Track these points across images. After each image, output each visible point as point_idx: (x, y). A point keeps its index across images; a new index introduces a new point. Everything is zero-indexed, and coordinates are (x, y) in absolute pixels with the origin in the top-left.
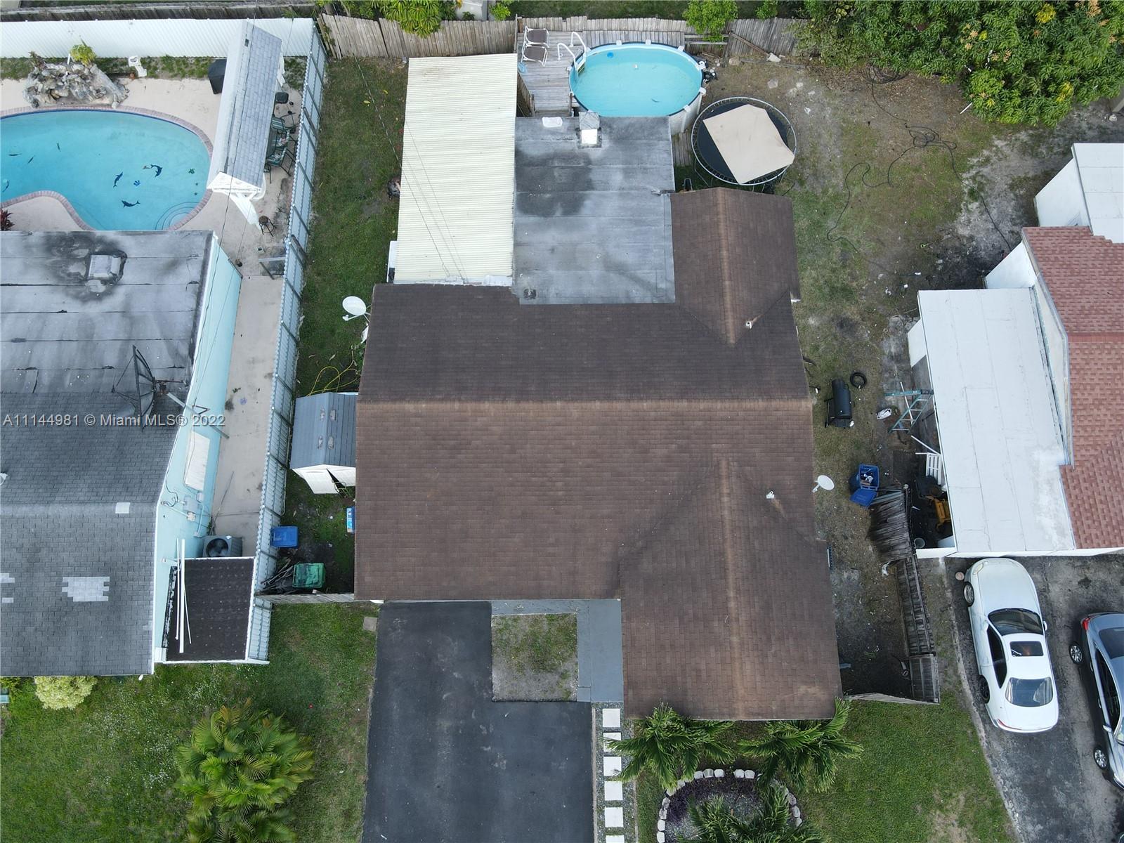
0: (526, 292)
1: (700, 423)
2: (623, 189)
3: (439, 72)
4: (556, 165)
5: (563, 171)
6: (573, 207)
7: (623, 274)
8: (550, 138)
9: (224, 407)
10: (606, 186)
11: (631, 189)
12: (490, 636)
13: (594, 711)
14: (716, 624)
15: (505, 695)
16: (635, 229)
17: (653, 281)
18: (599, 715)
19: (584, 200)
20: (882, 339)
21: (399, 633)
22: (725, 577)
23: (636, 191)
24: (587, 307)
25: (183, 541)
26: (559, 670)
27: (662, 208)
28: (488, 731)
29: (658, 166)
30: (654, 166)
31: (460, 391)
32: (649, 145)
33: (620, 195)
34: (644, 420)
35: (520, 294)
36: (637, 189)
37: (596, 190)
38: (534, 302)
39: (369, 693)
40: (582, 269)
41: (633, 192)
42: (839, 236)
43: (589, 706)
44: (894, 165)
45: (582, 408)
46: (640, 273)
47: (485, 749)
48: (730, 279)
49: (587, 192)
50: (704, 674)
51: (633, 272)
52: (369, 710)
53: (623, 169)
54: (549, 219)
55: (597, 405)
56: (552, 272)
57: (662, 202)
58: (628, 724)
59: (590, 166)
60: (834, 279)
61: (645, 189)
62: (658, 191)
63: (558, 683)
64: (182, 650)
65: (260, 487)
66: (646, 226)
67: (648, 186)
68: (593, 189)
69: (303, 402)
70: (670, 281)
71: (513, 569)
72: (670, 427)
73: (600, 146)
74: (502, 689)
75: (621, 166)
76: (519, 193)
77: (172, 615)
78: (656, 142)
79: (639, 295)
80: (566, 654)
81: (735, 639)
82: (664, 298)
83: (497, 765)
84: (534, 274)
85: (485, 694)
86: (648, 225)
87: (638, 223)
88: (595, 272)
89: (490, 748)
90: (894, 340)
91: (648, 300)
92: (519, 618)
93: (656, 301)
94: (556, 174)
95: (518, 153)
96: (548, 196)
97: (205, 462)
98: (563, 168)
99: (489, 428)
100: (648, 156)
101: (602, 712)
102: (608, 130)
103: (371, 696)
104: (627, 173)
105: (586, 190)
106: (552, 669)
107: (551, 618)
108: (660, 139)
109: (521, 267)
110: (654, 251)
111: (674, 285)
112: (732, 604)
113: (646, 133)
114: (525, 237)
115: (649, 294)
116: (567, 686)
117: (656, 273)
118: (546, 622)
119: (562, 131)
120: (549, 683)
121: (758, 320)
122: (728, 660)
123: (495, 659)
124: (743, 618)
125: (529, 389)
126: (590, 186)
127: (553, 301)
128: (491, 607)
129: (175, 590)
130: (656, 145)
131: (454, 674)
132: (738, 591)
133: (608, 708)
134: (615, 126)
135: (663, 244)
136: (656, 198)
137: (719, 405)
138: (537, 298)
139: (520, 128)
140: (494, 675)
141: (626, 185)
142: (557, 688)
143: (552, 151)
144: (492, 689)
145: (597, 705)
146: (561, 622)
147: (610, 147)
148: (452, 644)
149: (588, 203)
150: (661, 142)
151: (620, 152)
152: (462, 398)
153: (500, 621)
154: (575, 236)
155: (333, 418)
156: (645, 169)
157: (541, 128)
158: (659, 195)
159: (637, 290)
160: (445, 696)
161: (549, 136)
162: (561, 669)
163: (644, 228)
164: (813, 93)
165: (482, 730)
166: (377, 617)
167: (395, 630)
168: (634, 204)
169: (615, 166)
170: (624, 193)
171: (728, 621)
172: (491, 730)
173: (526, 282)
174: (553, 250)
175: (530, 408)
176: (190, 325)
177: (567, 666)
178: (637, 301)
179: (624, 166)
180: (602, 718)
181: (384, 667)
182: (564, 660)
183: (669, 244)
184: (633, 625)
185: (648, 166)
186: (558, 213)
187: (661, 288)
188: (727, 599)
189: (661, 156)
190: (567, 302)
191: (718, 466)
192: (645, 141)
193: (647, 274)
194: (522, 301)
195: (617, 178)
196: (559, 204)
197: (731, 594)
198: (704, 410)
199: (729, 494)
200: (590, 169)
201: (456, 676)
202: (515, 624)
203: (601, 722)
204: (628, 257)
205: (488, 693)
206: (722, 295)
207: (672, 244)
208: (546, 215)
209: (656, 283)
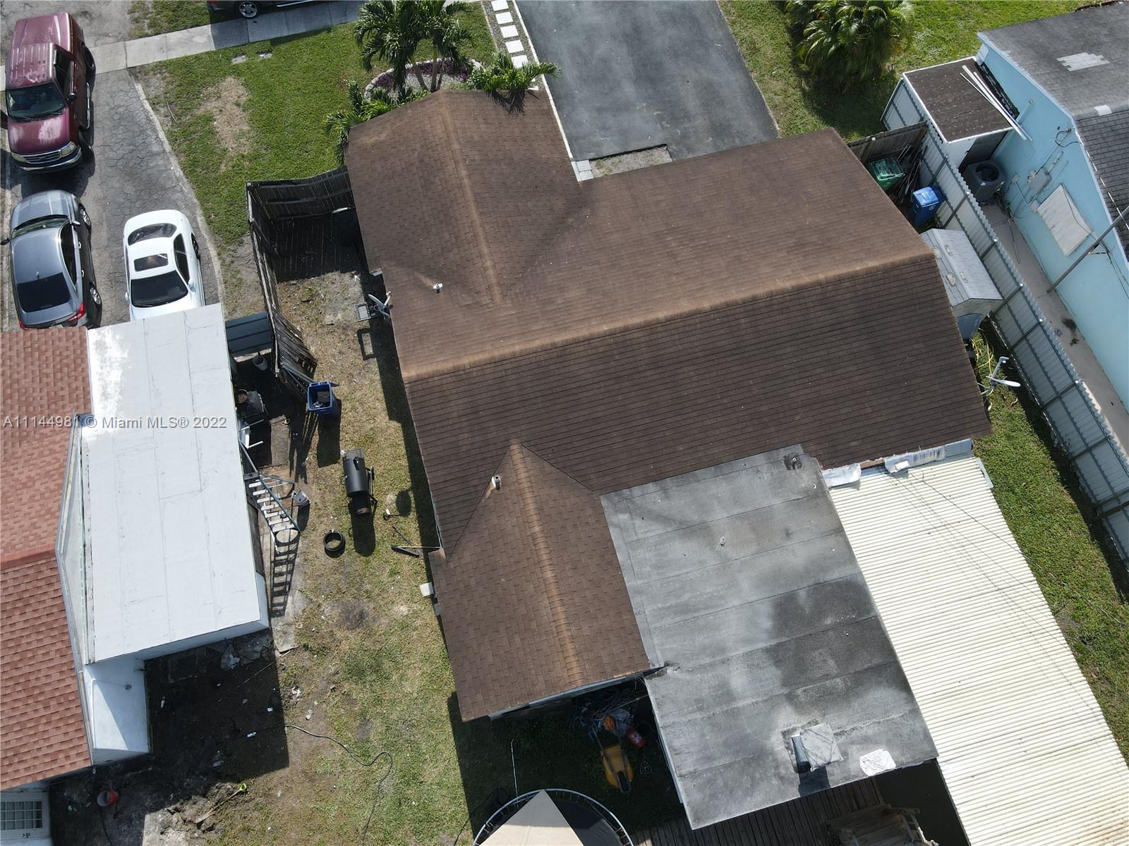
0: (799, 464)
2: (723, 662)
4: (838, 680)
5: (823, 672)
6: (785, 610)
7: (681, 523)
8: (868, 729)
10: (750, 661)
11: (711, 665)
14: (477, 158)
16: (686, 597)
17: (638, 522)
19: (774, 627)
23: (702, 662)
24: (714, 462)
27: (656, 641)
28: (661, 124)
29: (683, 719)
30: (689, 717)
31: (825, 294)
32: (709, 759)
33: (723, 650)
35: (806, 461)
36: (703, 668)
37: (762, 650)
38: (783, 453)
39: (779, 126)
40: (740, 517)
41: (707, 660)
42: (374, 767)
43: (576, 158)
46: (659, 529)
47: (658, 112)
49: (774, 642)
51: (669, 529)
52: (772, 116)
53: (733, 699)
54: (812, 582)
55: (661, 315)
56: (777, 502)
57: (659, 653)
59: (785, 691)
61: (691, 671)
62: (669, 670)
63: (611, 170)
64: (965, 68)
66: (671, 606)
67: (687, 677)
68: (768, 651)
70: (617, 526)
73: (784, 734)
74: (660, 155)
75: (740, 704)
76: (872, 614)
78: (700, 768)
79: (650, 495)
82: (616, 499)
83: (644, 104)
84: (799, 493)
86: (669, 608)
87: (685, 609)
88: (719, 516)
89: (655, 114)
91: (636, 491)
93: (626, 492)
94: (832, 663)
95: (903, 684)
96: (829, 621)
98: (827, 676)
100: (703, 735)
102: (783, 772)
104: (725, 694)
105: (779, 645)
108: (694, 775)
109: (819, 497)
110: (648, 568)
111: (608, 521)
112: (464, 173)
114: (832, 546)
115: (638, 501)
116: (602, 170)
117: (636, 534)
119: (854, 747)
121: (484, 494)
122: (460, 131)
124: (451, 166)
125: (747, 320)
126: (775, 654)
127: (759, 459)
130: (697, 760)
132: (461, 187)
135: (639, 582)
136: (670, 657)
137: (517, 348)
138: (781, 458)
139: (922, 736)
141: (721, 671)
142: (611, 167)
143: (856, 704)
144: (670, 152)
147: (768, 738)
149: (767, 623)
150: (692, 769)
151: (749, 731)
152: (819, 288)
154: (766, 564)
156: (701, 709)
157: (890, 745)
158: (666, 664)
159: (655, 503)
161: (870, 732)
163: (673, 602)
165: (668, 123)
168: (701, 639)
169: (749, 701)
170: (719, 655)
172: (659, 126)
173: (803, 478)
174: (788, 534)
178: (651, 487)
179: (735, 705)
183: (630, 583)
185: (698, 716)
186: (802, 594)
187: (622, 512)
188: (469, 176)
189: (683, 740)
190: (741, 463)
191: (504, 296)
192: (717, 763)
193: (648, 531)
194: (799, 449)
195: (738, 680)
196: (807, 611)
199: (485, 269)
200: (784, 686)
204: (680, 549)
205: (673, 148)
206: (540, 510)
207: (627, 584)
208: (818, 587)
209: (632, 519)
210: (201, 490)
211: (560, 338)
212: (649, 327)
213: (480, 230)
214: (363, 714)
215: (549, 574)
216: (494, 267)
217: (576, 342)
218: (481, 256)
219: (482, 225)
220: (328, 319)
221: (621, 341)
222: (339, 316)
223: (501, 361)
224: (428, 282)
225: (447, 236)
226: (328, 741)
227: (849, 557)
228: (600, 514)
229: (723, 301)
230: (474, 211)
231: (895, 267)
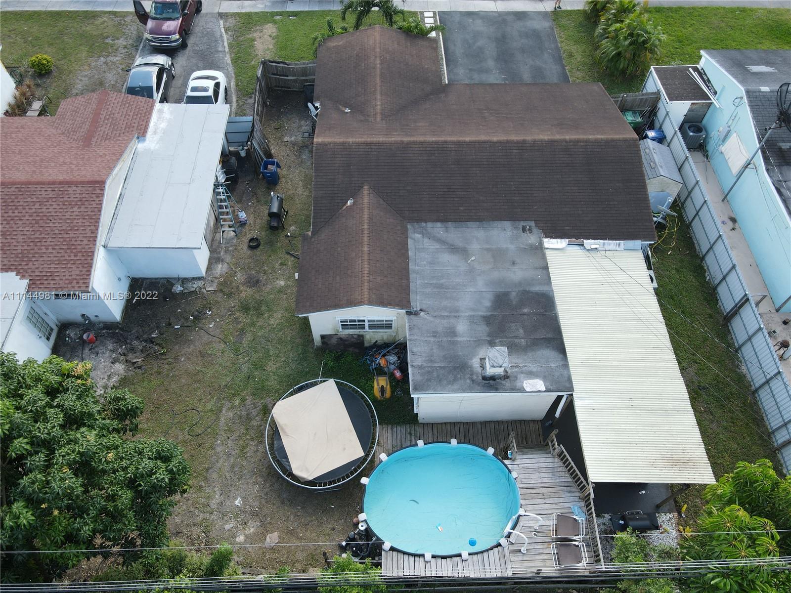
0: (530, 231)
2: (456, 317)
4: (523, 340)
5: (515, 334)
6: (501, 300)
7: (451, 245)
8: (533, 367)
9: (737, 220)
10: (472, 320)
11: (448, 317)
14: (388, 57)
16: (442, 281)
17: (426, 240)
19: (491, 306)
23: (443, 314)
24: (480, 219)
27: (418, 298)
29: (423, 338)
30: (426, 339)
31: (568, 147)
32: (431, 361)
33: (457, 311)
35: (535, 230)
36: (443, 317)
37: (481, 316)
38: (522, 223)
40: (488, 250)
41: (446, 314)
42: (240, 357)
46: (437, 246)
49: (490, 314)
50: (395, 43)
51: (443, 247)
53: (456, 336)
54: (521, 289)
55: (467, 139)
56: (512, 247)
57: (418, 304)
59: (489, 339)
60: (254, 318)
61: (435, 317)
62: (422, 314)
66: (433, 283)
67: (432, 319)
68: (484, 317)
70: (412, 238)
73: (481, 359)
75: (459, 339)
78: (425, 365)
79: (437, 229)
81: (378, 50)
82: (417, 226)
83: (498, 71)
84: (526, 245)
86: (431, 284)
87: (441, 286)
88: (475, 247)
91: (430, 225)
93: (423, 224)
94: (521, 331)
95: (562, 351)
96: (526, 310)
98: (516, 337)
100: (432, 349)
102: (475, 377)
104: (452, 332)
108: (420, 367)
109: (539, 249)
110: (425, 263)
111: (409, 235)
112: (378, 62)
113: (435, 374)
114: (539, 274)
115: (429, 230)
117: (423, 245)
119: (522, 375)
121: (342, 208)
122: (382, 44)
125: (517, 151)
126: (487, 320)
127: (507, 224)
130: (425, 361)
134: (468, 381)
135: (417, 268)
136: (424, 307)
137: (381, 139)
138: (521, 226)
139: (566, 379)
141: (452, 321)
143: (530, 354)
147: (471, 359)
149: (488, 304)
150: (420, 364)
151: (460, 353)
154: (496, 275)
155: (651, 164)
156: (435, 336)
157: (544, 379)
158: (421, 310)
159: (439, 233)
161: (534, 370)
163: (435, 282)
164: (227, 527)
168: (445, 303)
169: (465, 339)
170: (455, 313)
173: (532, 239)
174: (514, 263)
178: (439, 224)
179: (456, 339)
183: (412, 266)
185: (432, 339)
186: (514, 294)
187: (419, 234)
188: (381, 64)
189: (419, 349)
190: (496, 223)
192: (436, 365)
193: (431, 245)
194: (533, 224)
195: (462, 327)
196: (514, 303)
197: (378, 66)
200: (488, 336)
204: (446, 258)
206: (370, 219)
207: (410, 267)
208: (525, 292)
209: (423, 238)
210: (190, 183)
211: (406, 139)
212: (459, 144)
213: (378, 88)
214: (242, 330)
215: (366, 249)
216: (382, 105)
217: (415, 143)
218: (375, 99)
219: (381, 86)
220: (286, 139)
221: (441, 147)
222: (293, 139)
223: (371, 144)
224: (343, 109)
225: (360, 89)
226: (218, 340)
227: (548, 280)
228: (405, 232)
229: (505, 138)
230: (378, 79)
231: (613, 140)
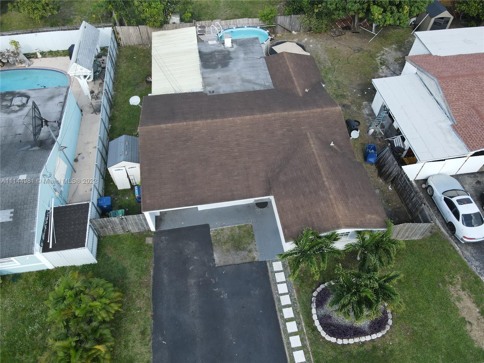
0: (210, 92)
1: (294, 120)
3: (165, 35)
4: (216, 54)
5: (219, 55)
6: (225, 65)
7: (250, 82)
9: (74, 161)
10: (238, 58)
11: (248, 58)
12: (211, 238)
13: (268, 264)
14: (321, 192)
15: (222, 264)
16: (252, 69)
17: (263, 83)
18: (271, 266)
19: (229, 63)
20: (362, 110)
21: (165, 243)
22: (320, 174)
23: (250, 58)
25: (53, 199)
26: (248, 249)
27: (262, 62)
28: (215, 281)
34: (269, 121)
35: (208, 92)
37: (234, 59)
38: (214, 94)
39: (151, 272)
42: (334, 80)
43: (265, 262)
44: (349, 58)
45: (241, 119)
46: (257, 82)
47: (215, 290)
48: (295, 77)
49: (231, 60)
50: (320, 214)
51: (254, 81)
52: (152, 279)
56: (220, 85)
57: (262, 60)
58: (286, 268)
59: (230, 53)
60: (336, 93)
61: (253, 57)
62: (259, 58)
63: (248, 255)
64: (51, 247)
65: (91, 190)
69: (112, 143)
71: (219, 188)
72: (282, 122)
73: (233, 47)
74: (220, 261)
75: (242, 52)
76: (202, 63)
77: (46, 232)
79: (257, 88)
80: (250, 242)
81: (331, 196)
82: (269, 88)
83: (222, 297)
84: (212, 86)
85: (211, 264)
87: (252, 67)
88: (238, 83)
89: (217, 289)
90: (367, 109)
92: (224, 229)
94: (216, 56)
95: (200, 52)
96: (214, 63)
97: (65, 173)
99: (201, 131)
100: (253, 48)
101: (272, 264)
102: (235, 43)
103: (152, 273)
104: (245, 54)
106: (244, 249)
107: (239, 227)
109: (205, 85)
110: (262, 74)
111: (272, 83)
112: (326, 183)
113: (251, 42)
114: (207, 75)
116: (252, 255)
118: (237, 229)
119: (217, 44)
120: (243, 255)
121: (310, 89)
122: (330, 205)
123: (214, 248)
124: (333, 188)
126: (231, 58)
128: (209, 226)
129: (48, 221)
131: (195, 257)
132: (327, 178)
133: (275, 262)
134: (238, 41)
137: (301, 112)
140: (215, 255)
141: (246, 57)
142: (247, 257)
143: (214, 50)
144: (215, 262)
145: (269, 261)
146: (245, 228)
147: (237, 47)
148: (192, 244)
149: (231, 63)
150: (257, 44)
151: (241, 48)
152: (187, 121)
153: (214, 232)
154: (228, 74)
155: (127, 144)
157: (208, 44)
158: (260, 58)
160: (191, 268)
161: (212, 46)
162: (249, 249)
163: (256, 68)
164: (312, 41)
165: (212, 281)
166: (153, 237)
167: (162, 242)
168: (250, 62)
169: (240, 52)
170: (245, 59)
171: (326, 190)
172: (217, 280)
173: (209, 89)
174: (219, 78)
175: (218, 121)
176: (59, 116)
177: (251, 246)
179: (244, 52)
180: (273, 266)
181: (157, 260)
182: (249, 244)
183: (268, 72)
184: (281, 202)
185: (253, 51)
187: (267, 85)
188: (324, 182)
189: (258, 48)
190: (228, 92)
191: (306, 135)
193: (260, 81)
195: (242, 55)
197: (325, 179)
198: (295, 114)
199: (313, 144)
200: (230, 54)
201: (196, 258)
202: (222, 232)
203: (273, 269)
204: (252, 78)
205: (213, 263)
206: (293, 82)
207: (268, 71)
208: (214, 68)
209: (265, 84)
227: (202, 74)
228: (274, 83)
